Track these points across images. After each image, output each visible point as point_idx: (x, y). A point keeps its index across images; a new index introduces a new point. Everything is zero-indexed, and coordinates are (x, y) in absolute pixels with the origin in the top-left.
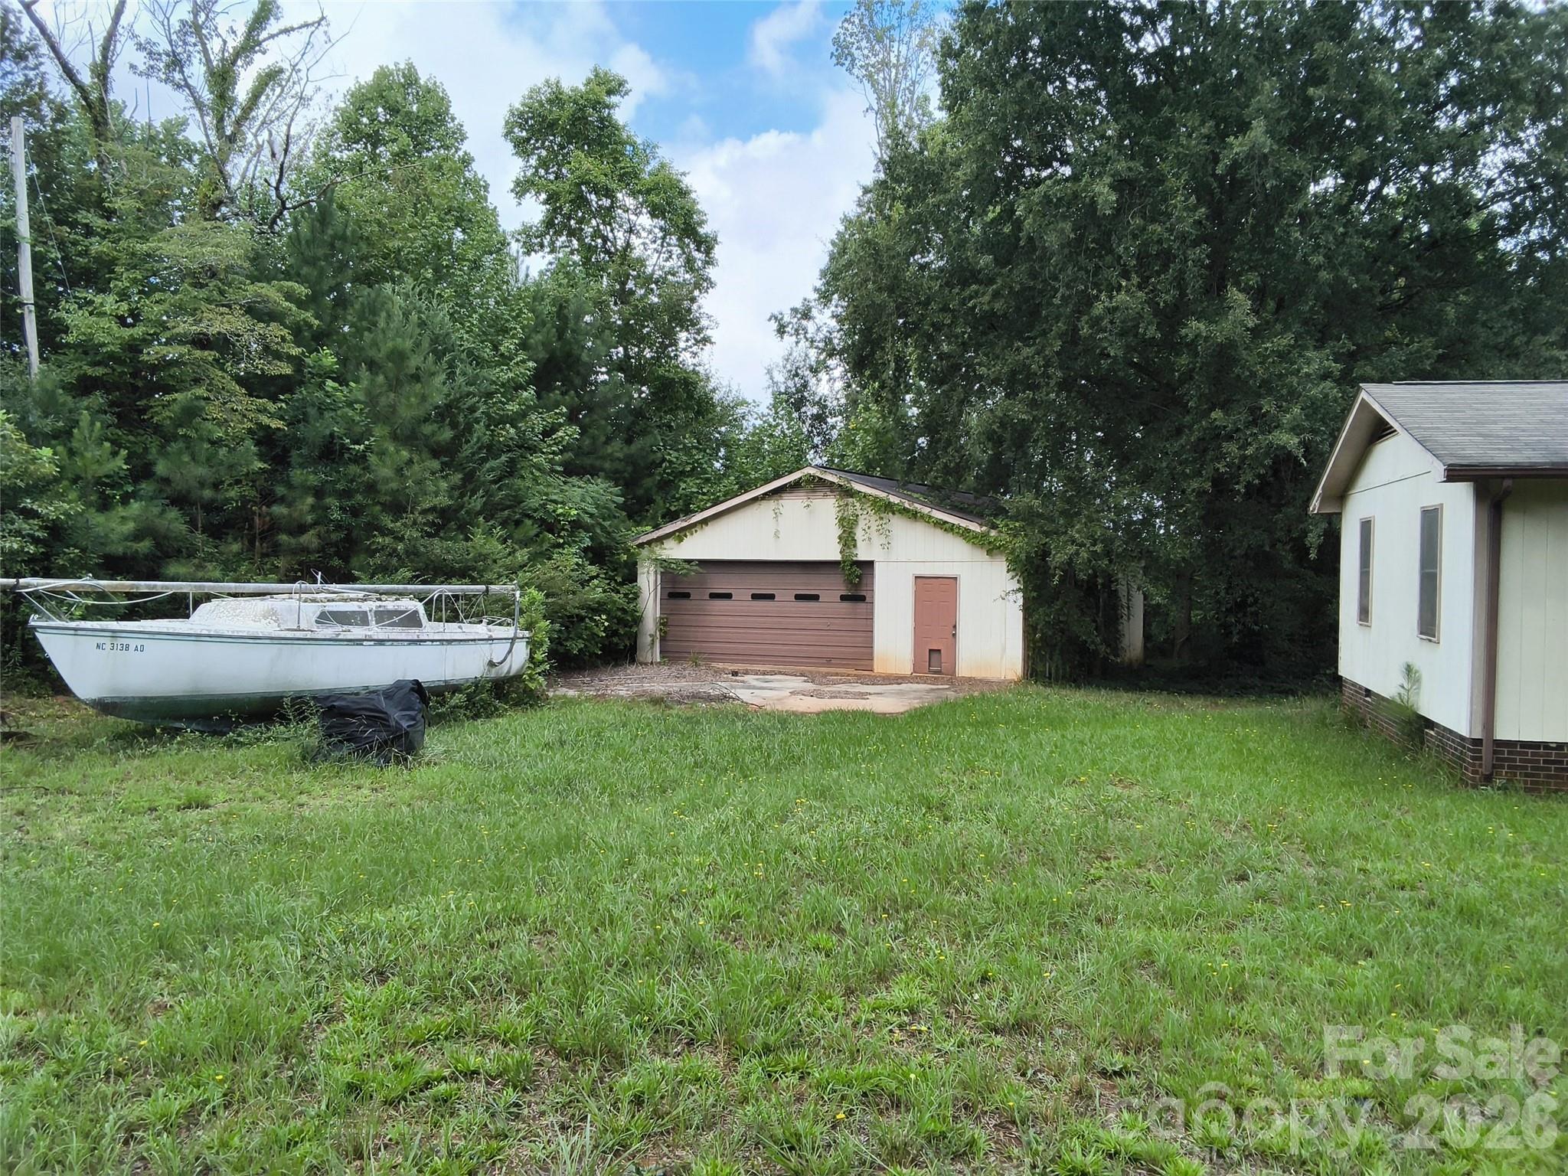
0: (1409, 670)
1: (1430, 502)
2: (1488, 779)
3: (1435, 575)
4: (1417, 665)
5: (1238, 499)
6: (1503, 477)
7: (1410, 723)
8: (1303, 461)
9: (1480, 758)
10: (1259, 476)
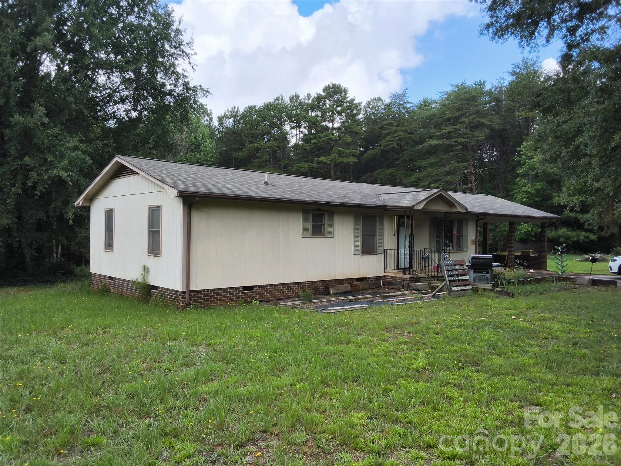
0: (145, 268)
1: (154, 203)
2: (187, 305)
3: (158, 232)
4: (148, 265)
5: (36, 198)
6: (196, 197)
7: (145, 288)
8: (70, 183)
9: (185, 298)
10: (45, 188)
